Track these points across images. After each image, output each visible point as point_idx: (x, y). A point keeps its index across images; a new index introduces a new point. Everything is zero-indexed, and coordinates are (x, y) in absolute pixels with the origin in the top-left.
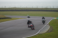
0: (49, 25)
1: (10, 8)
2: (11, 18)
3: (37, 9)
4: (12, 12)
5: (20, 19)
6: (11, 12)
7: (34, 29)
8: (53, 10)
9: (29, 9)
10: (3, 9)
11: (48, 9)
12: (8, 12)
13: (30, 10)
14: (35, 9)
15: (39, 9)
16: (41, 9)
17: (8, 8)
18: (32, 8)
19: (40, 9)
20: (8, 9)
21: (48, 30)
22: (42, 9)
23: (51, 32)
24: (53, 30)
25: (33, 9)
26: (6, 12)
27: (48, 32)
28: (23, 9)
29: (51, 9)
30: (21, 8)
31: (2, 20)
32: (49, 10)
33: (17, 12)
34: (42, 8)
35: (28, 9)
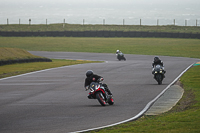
0: (182, 85)
1: (46, 25)
2: (50, 61)
3: (139, 30)
4: (52, 38)
5: (82, 63)
6: (49, 38)
7: (111, 103)
8: (194, 32)
9: (112, 30)
10: (21, 30)
11: (177, 31)
12: (41, 38)
13: (116, 32)
14: (132, 30)
16: (155, 30)
17: (41, 26)
19: (150, 30)
20: (41, 30)
21: (178, 104)
22: (158, 30)
23: (189, 111)
24: (195, 102)
25: (126, 30)
26: (34, 38)
27: (176, 108)
28: (92, 29)
29: (187, 31)
30: (84, 26)
31: (18, 65)
32: (182, 31)
33: (71, 39)
34: (158, 27)
35: (108, 29)
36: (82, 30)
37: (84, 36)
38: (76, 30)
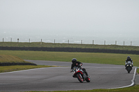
1: (29, 43)
3: (92, 48)
8: (130, 49)
9: (74, 47)
10: (12, 46)
11: (118, 49)
14: (87, 47)
15: (96, 48)
16: (103, 48)
17: (25, 43)
18: (82, 45)
19: (100, 48)
22: (105, 48)
25: (83, 47)
28: (60, 46)
29: (125, 49)
30: (55, 44)
32: (121, 49)
33: (46, 52)
36: (53, 47)
37: (55, 51)
38: (49, 46)
